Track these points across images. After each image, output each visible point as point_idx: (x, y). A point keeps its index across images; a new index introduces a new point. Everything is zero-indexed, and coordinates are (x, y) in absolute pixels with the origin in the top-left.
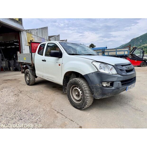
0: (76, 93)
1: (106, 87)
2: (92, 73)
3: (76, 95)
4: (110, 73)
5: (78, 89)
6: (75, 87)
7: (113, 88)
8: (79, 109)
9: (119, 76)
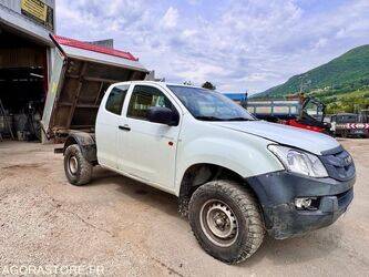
0: (219, 221)
1: (304, 208)
2: (270, 174)
3: (218, 226)
4: (312, 174)
5: (224, 209)
6: (216, 204)
7: (319, 212)
8: (226, 262)
9: (334, 182)
